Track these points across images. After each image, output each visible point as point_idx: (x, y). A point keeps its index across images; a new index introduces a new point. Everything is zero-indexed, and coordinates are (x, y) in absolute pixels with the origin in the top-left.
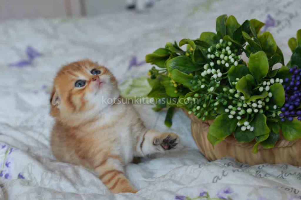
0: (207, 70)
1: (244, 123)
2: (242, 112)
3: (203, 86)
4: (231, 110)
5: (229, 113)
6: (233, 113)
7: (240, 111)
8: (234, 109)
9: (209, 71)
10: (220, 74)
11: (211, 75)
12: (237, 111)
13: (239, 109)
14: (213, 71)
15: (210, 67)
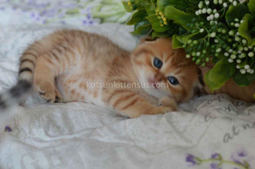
0: (202, 9)
1: (244, 65)
2: (242, 56)
3: (202, 30)
4: (230, 54)
5: (229, 57)
6: (233, 57)
7: (240, 54)
8: (234, 52)
9: (204, 11)
10: (217, 15)
11: (207, 15)
12: (238, 55)
13: (239, 52)
14: (209, 11)
15: (204, 6)
